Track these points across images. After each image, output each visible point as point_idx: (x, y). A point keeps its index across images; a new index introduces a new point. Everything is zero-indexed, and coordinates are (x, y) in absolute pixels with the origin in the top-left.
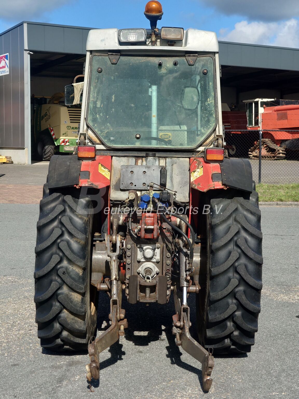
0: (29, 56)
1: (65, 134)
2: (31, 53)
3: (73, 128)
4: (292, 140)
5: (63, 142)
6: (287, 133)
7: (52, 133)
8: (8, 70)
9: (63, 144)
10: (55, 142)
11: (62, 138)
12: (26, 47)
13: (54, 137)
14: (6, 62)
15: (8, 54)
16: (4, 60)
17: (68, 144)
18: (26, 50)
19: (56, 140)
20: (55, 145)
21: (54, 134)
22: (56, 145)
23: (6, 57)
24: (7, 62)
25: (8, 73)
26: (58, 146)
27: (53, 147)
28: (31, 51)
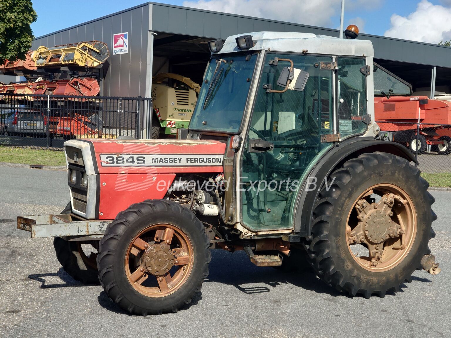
0: (153, 37)
1: (172, 115)
2: (155, 34)
3: (179, 110)
4: (399, 132)
5: (170, 124)
6: (394, 125)
7: (158, 114)
8: (127, 49)
9: (169, 126)
10: (161, 124)
11: (169, 120)
12: (151, 28)
13: (160, 118)
14: (124, 41)
15: (127, 33)
16: (122, 38)
17: (174, 126)
18: (150, 31)
19: (162, 121)
20: (160, 126)
21: (160, 115)
22: (162, 127)
23: (125, 36)
24: (126, 41)
25: (127, 52)
26: (164, 128)
27: (158, 128)
28: (154, 32)
